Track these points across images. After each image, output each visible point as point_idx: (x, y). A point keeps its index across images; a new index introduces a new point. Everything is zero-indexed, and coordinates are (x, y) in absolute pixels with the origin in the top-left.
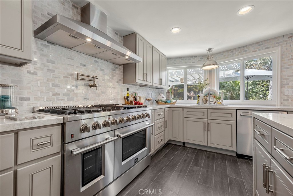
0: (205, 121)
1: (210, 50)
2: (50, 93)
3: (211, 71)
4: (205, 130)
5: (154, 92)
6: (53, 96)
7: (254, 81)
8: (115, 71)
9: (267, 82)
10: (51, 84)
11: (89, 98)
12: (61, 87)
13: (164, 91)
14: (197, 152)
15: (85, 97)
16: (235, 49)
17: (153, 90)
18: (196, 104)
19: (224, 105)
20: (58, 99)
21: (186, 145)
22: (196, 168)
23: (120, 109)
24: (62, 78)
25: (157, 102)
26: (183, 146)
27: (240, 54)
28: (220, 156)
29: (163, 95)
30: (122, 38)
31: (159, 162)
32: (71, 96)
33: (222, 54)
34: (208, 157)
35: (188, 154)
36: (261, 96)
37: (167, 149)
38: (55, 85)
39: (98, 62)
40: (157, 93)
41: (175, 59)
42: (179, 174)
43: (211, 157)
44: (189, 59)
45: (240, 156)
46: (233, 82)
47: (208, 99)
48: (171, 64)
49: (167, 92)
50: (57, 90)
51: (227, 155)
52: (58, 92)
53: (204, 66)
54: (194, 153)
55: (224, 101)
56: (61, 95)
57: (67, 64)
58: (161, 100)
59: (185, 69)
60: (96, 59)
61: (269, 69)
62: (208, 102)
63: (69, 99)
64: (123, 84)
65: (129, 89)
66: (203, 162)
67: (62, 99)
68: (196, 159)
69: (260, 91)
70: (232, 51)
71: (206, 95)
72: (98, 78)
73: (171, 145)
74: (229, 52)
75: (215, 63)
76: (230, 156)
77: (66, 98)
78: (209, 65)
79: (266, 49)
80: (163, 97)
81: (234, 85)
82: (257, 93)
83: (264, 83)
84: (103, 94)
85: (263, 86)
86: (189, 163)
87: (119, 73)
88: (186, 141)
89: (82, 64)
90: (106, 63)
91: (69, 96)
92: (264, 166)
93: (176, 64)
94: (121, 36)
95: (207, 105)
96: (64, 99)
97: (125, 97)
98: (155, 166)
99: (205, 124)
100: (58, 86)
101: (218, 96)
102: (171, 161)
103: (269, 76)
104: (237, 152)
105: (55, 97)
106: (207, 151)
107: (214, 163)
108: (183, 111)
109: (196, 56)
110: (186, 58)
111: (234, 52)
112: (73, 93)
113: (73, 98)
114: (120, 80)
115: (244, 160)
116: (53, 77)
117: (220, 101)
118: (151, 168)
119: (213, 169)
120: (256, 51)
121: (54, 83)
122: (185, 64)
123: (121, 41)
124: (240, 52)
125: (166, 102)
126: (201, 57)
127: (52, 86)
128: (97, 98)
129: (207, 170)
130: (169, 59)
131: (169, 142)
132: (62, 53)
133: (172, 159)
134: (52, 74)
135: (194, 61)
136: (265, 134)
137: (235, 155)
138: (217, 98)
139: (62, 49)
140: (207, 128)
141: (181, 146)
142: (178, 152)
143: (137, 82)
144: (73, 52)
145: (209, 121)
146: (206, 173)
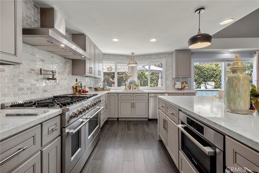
0: (132, 101)
1: (133, 53)
2: (16, 88)
3: (132, 68)
4: (132, 107)
5: (93, 81)
6: (18, 91)
7: (152, 73)
8: (66, 64)
9: (158, 73)
10: (16, 80)
11: (47, 90)
12: (25, 82)
13: (100, 80)
14: (127, 123)
15: (44, 90)
16: (146, 55)
17: (92, 79)
18: (124, 90)
19: (141, 90)
20: (23, 94)
21: (119, 120)
22: (129, 132)
23: (86, 99)
24: (26, 73)
25: (96, 89)
26: (117, 121)
27: (148, 59)
28: (140, 122)
29: (100, 84)
30: (71, 35)
31: (106, 134)
32: (33, 90)
33: (139, 57)
34: (134, 124)
35: (123, 125)
36: (155, 82)
37: (107, 125)
38: (20, 81)
39: (53, 57)
40: (94, 81)
41: (109, 55)
42: (121, 138)
43: (136, 123)
44: (119, 57)
45: (150, 120)
46: (141, 72)
47: (132, 86)
48: (106, 59)
49: (103, 81)
50: (22, 85)
51: (143, 121)
52: (23, 87)
53: (129, 64)
54: (125, 123)
55: (141, 87)
56: (25, 89)
57: (30, 60)
58: (99, 88)
59: (116, 63)
60: (52, 55)
61: (161, 67)
62: (132, 88)
63: (32, 93)
64: (72, 76)
65: (78, 80)
66: (132, 128)
67: (26, 93)
68: (128, 126)
69: (155, 79)
70: (144, 56)
71: (130, 84)
72: (56, 72)
73: (109, 122)
74: (143, 56)
75: (136, 63)
76: (145, 121)
77: (29, 92)
78: (132, 64)
79: (160, 58)
80: (101, 85)
81: (142, 75)
82: (153, 80)
83: (157, 74)
84: (58, 86)
85: (156, 76)
86: (125, 130)
87: (69, 66)
88: (120, 117)
89: (42, 59)
90: (60, 58)
91: (32, 90)
92: (164, 119)
93: (109, 59)
94: (70, 34)
95: (131, 91)
96: (27, 93)
97: (73, 87)
98: (104, 137)
99: (132, 103)
100: (23, 81)
101: (137, 84)
102: (113, 132)
103: (160, 71)
104: (148, 118)
105: (20, 92)
106: (133, 121)
107: (138, 127)
108: (118, 96)
109: (123, 56)
110: (117, 56)
111: (146, 57)
112: (35, 86)
113: (35, 91)
114: (70, 72)
115: (151, 122)
116: (18, 73)
117: (138, 88)
118: (102, 139)
119: (138, 130)
120: (156, 59)
121: (20, 79)
122: (116, 60)
123: (70, 38)
124: (148, 58)
125: (103, 89)
126: (127, 57)
127: (17, 82)
128: (53, 89)
129: (136, 131)
130: (104, 54)
131: (107, 120)
132: (25, 50)
133: (114, 130)
134: (17, 70)
135: (122, 59)
136: (164, 105)
137: (147, 120)
138: (136, 86)
139: (25, 46)
140: (133, 106)
141: (116, 121)
142: (115, 126)
143: (86, 75)
144: (34, 49)
145: (134, 101)
146: (135, 133)
